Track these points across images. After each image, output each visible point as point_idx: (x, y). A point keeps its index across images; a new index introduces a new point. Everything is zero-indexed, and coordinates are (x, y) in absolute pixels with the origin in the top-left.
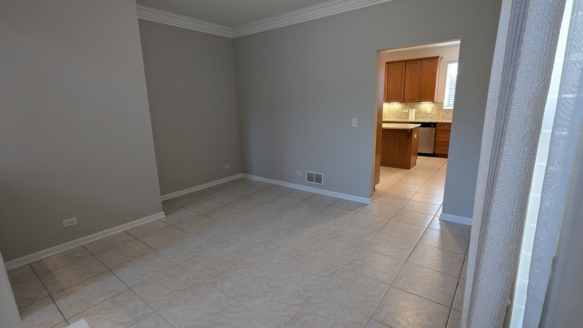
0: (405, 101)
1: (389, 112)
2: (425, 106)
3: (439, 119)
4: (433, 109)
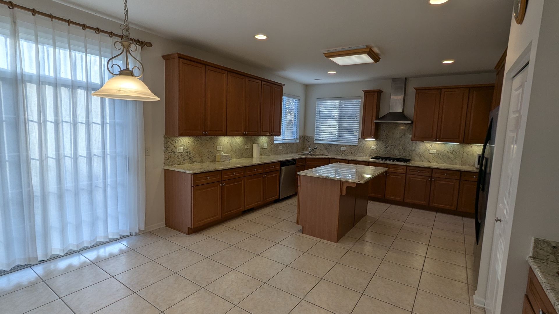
2: (262, 140)
3: (272, 155)
4: (268, 143)
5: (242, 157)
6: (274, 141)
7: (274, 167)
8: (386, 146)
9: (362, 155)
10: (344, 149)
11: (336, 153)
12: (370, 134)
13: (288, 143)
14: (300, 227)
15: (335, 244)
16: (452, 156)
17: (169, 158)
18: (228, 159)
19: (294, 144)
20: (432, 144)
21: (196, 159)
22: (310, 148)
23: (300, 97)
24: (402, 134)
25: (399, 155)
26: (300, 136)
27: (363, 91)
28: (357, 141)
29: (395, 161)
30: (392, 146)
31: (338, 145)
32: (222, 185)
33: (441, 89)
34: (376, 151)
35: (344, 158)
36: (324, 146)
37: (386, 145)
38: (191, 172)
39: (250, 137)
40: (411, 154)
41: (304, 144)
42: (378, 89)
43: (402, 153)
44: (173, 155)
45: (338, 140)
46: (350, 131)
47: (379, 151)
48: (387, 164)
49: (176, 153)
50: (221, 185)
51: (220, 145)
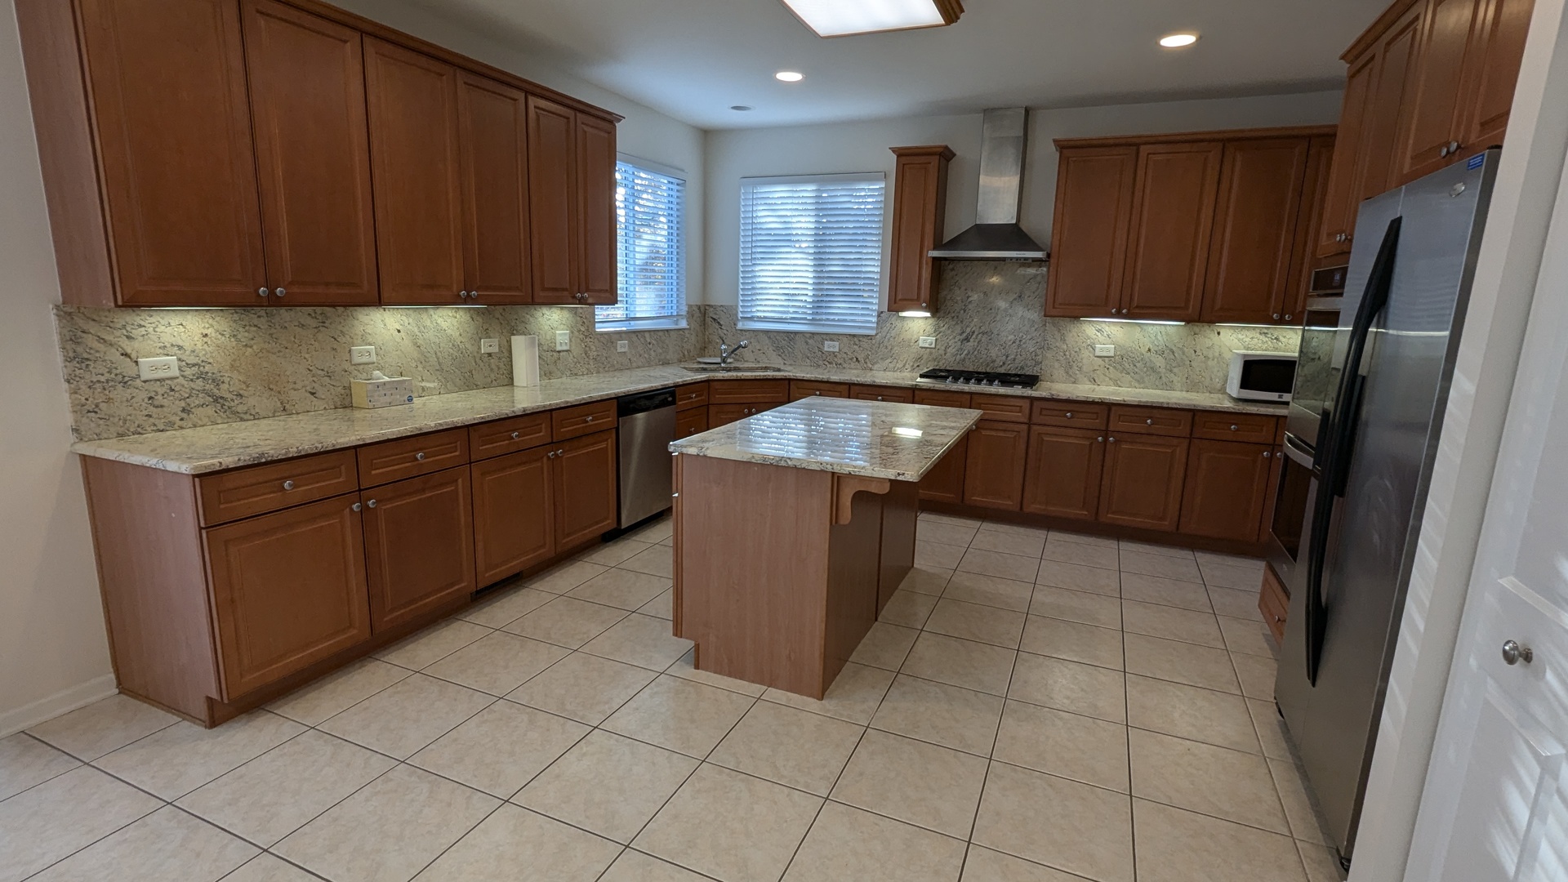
2: (549, 322)
3: (589, 372)
4: (572, 332)
5: (469, 384)
6: (597, 325)
7: (592, 420)
8: (965, 335)
9: (891, 365)
10: (834, 347)
11: (808, 361)
12: (916, 298)
13: (649, 331)
14: (688, 644)
15: (812, 704)
16: (1159, 362)
17: (103, 406)
18: (406, 398)
19: (672, 333)
20: (1103, 325)
21: (252, 401)
22: (723, 347)
23: (683, 170)
24: (1015, 296)
25: (1004, 364)
26: (690, 306)
27: (894, 150)
28: (874, 320)
29: (996, 382)
30: (983, 333)
31: (813, 334)
32: (365, 509)
33: (1138, 145)
34: (934, 351)
35: (835, 378)
36: (769, 338)
37: (963, 332)
38: (185, 468)
39: (500, 308)
40: (1039, 358)
41: (704, 335)
42: (943, 144)
43: (1013, 357)
44: (119, 393)
45: (813, 319)
46: (850, 287)
47: (942, 352)
48: (971, 394)
49: (138, 383)
50: (355, 506)
51: (366, 345)
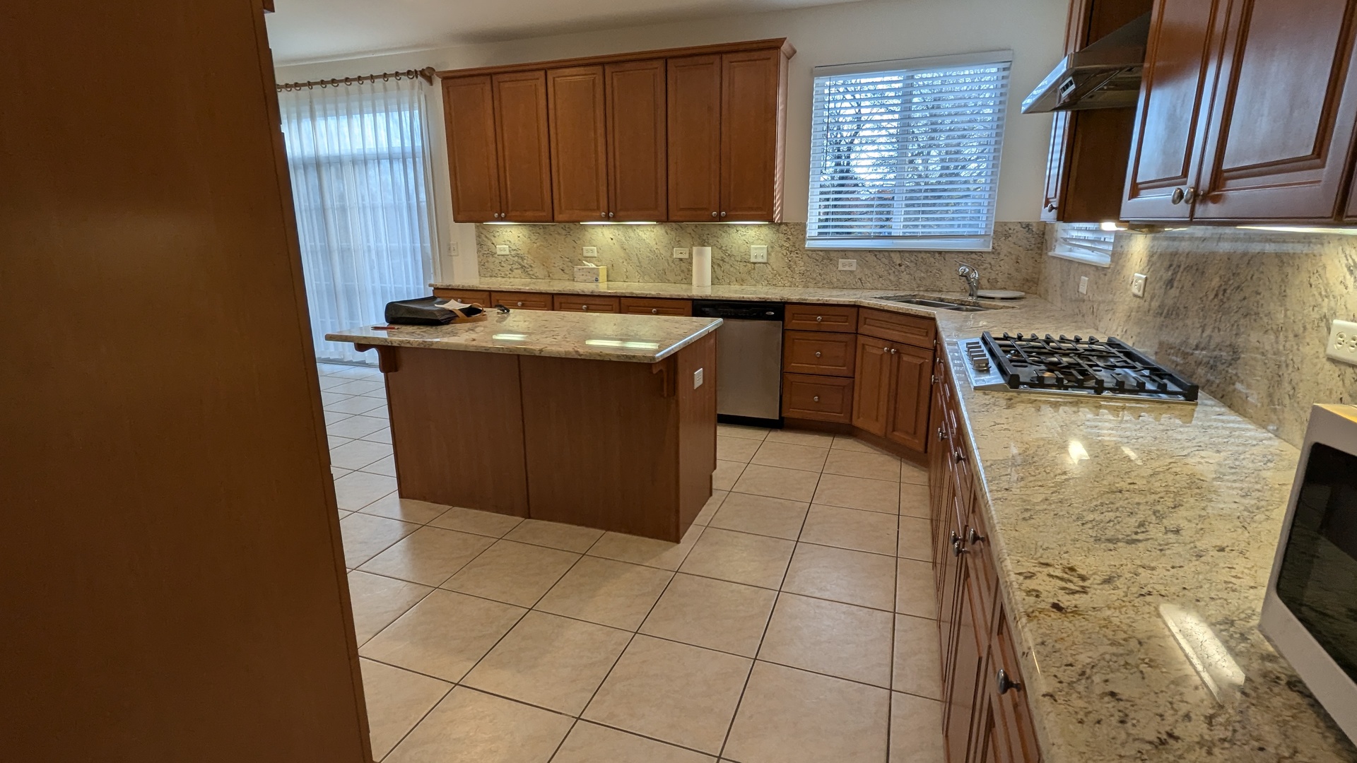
0: (671, 219)
1: (623, 255)
2: (743, 238)
3: (794, 285)
4: (772, 247)
5: (662, 277)
6: (807, 242)
9: (1110, 325)
10: (1086, 285)
11: (1071, 307)
13: (900, 252)
17: (487, 264)
21: (535, 270)
26: (1001, 224)
30: (1188, 270)
36: (1061, 268)
37: (1171, 265)
44: (491, 259)
47: (1147, 307)
49: (496, 256)
51: (592, 246)
